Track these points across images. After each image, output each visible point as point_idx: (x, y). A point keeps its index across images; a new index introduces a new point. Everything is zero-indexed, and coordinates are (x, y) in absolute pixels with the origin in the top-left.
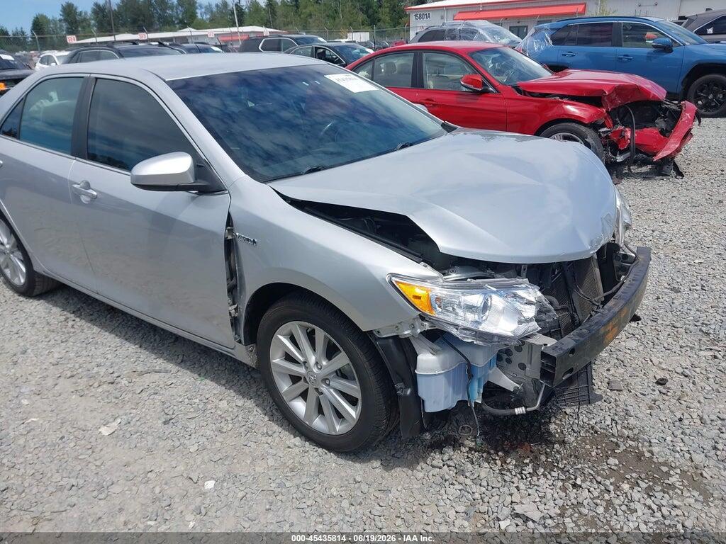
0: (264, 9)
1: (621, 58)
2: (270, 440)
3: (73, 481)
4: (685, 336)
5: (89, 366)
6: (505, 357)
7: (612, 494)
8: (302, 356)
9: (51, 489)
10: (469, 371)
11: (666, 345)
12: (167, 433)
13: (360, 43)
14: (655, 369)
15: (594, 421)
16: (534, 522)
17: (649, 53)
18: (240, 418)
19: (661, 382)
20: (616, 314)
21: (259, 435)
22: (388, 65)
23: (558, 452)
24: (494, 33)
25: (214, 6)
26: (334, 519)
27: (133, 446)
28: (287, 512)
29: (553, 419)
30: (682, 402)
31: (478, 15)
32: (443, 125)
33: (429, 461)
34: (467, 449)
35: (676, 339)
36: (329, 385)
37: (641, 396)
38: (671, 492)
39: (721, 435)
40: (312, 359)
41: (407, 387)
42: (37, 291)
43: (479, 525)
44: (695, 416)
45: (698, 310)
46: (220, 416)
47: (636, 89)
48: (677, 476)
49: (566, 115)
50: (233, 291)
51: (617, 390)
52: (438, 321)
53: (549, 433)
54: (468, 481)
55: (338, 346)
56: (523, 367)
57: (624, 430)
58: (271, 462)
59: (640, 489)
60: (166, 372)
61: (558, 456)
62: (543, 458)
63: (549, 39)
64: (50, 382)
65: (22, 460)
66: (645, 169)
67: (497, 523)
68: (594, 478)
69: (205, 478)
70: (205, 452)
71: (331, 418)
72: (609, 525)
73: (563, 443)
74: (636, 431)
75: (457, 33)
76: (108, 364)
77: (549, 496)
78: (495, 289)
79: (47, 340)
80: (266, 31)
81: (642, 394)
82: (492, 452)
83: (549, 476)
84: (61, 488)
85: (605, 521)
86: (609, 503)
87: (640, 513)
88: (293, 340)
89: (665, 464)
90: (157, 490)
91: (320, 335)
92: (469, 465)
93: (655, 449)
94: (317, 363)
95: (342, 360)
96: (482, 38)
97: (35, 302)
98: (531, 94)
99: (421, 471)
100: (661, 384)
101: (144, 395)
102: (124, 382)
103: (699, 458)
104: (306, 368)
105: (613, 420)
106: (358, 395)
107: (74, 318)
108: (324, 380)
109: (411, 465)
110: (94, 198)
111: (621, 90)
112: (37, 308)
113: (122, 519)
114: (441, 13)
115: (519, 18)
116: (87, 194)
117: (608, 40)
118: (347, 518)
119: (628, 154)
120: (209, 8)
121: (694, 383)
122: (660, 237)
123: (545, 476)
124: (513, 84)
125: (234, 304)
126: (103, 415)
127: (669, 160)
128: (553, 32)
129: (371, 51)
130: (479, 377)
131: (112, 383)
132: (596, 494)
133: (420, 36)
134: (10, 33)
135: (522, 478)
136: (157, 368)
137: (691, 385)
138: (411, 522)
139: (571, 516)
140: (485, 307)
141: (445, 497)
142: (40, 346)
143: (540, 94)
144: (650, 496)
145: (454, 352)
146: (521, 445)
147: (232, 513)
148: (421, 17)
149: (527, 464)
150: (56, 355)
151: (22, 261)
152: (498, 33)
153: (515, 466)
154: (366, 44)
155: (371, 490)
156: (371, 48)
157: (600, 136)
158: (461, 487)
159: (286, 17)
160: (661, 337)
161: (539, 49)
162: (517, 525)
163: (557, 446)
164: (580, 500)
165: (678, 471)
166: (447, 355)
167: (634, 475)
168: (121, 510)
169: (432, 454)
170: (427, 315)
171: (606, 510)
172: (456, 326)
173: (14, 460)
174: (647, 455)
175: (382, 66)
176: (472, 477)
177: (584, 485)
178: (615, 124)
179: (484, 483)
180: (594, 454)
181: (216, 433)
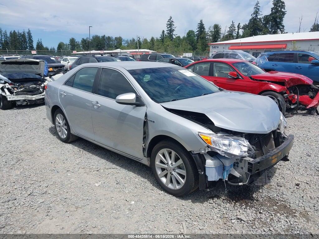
0: (149, 42)
1: (298, 68)
2: (153, 191)
3: (88, 198)
4: (310, 171)
5: (89, 165)
6: (236, 165)
7: (273, 216)
8: (167, 161)
9: (81, 199)
10: (224, 168)
11: (301, 173)
12: (118, 187)
13: (188, 58)
14: (296, 181)
15: (270, 195)
16: (244, 221)
17: (309, 66)
18: (143, 184)
19: (297, 185)
20: (276, 154)
21: (149, 190)
22: (200, 67)
23: (255, 203)
24: (244, 56)
25: (129, 41)
26: (175, 215)
27: (106, 190)
28: (159, 212)
29: (255, 193)
30: (304, 191)
31: (239, 48)
32: (219, 89)
33: (208, 202)
34: (222, 199)
35: (306, 172)
36: (175, 171)
37: (289, 189)
38: (295, 218)
39: (317, 203)
40: (170, 162)
41: (202, 171)
42: (69, 141)
43: (225, 221)
44: (308, 196)
45: (316, 163)
46: (136, 183)
47: (299, 80)
48: (299, 214)
49: (270, 88)
50: (145, 138)
51: (280, 186)
52: (214, 148)
53: (253, 197)
54: (222, 208)
55: (179, 157)
56: (242, 168)
57: (281, 198)
58: (154, 198)
59: (284, 216)
60: (116, 169)
61: (255, 204)
62: (249, 204)
63: (267, 59)
64: (76, 169)
65: (70, 191)
66: (304, 112)
67: (231, 221)
68: (267, 211)
69: (131, 201)
70: (131, 193)
71: (175, 183)
72: (271, 225)
73: (257, 200)
74: (285, 199)
75: (229, 55)
76: (96, 165)
77: (250, 215)
78: (233, 140)
79: (74, 156)
80: (151, 52)
81: (290, 188)
82: (231, 200)
83: (251, 209)
84: (83, 200)
85: (269, 224)
86: (272, 219)
87: (282, 222)
88: (164, 155)
89: (294, 210)
90: (115, 203)
91: (173, 153)
92: (223, 203)
93: (291, 205)
94: (171, 163)
95: (180, 162)
96: (240, 57)
97: (69, 145)
98: (256, 80)
99: (206, 204)
100: (297, 186)
101: (109, 175)
102: (102, 171)
103: (307, 209)
104: (168, 165)
105: (277, 195)
106: (185, 174)
107: (83, 150)
108: (174, 170)
109: (202, 202)
110: (99, 107)
111: (293, 80)
112: (69, 147)
113: (105, 209)
114: (223, 46)
115: (257, 49)
116: (96, 106)
117: (292, 60)
118: (179, 215)
119: (296, 105)
120: (127, 42)
121: (310, 186)
122: (306, 137)
123: (249, 209)
124: (249, 76)
125: (144, 143)
126: (96, 180)
127: (314, 108)
128: (269, 56)
129: (193, 61)
130: (227, 170)
131: (98, 171)
132: (267, 216)
133: (214, 55)
134: (49, 49)
135: (241, 209)
136: (113, 167)
137: (309, 187)
138: (201, 218)
139: (257, 221)
140: (230, 145)
141: (213, 212)
142: (72, 158)
143: (260, 80)
144: (287, 218)
145: (218, 160)
146: (242, 200)
147: (141, 211)
148: (215, 47)
149: (243, 205)
150: (78, 161)
151: (66, 129)
152: (246, 56)
153: (239, 205)
154: (190, 58)
155: (187, 208)
156: (193, 60)
157: (284, 97)
158: (219, 209)
159: (158, 46)
160: (300, 171)
161: (263, 63)
162: (238, 222)
163: (255, 201)
164: (261, 217)
165: (299, 212)
166: (216, 161)
167: (282, 212)
168: (104, 207)
169: (210, 200)
170: (210, 146)
171: (270, 220)
172: (219, 150)
173: (68, 190)
174: (288, 206)
175: (198, 67)
176: (223, 207)
177: (263, 213)
178: (291, 93)
179: (228, 209)
180: (268, 205)
181: (134, 188)
